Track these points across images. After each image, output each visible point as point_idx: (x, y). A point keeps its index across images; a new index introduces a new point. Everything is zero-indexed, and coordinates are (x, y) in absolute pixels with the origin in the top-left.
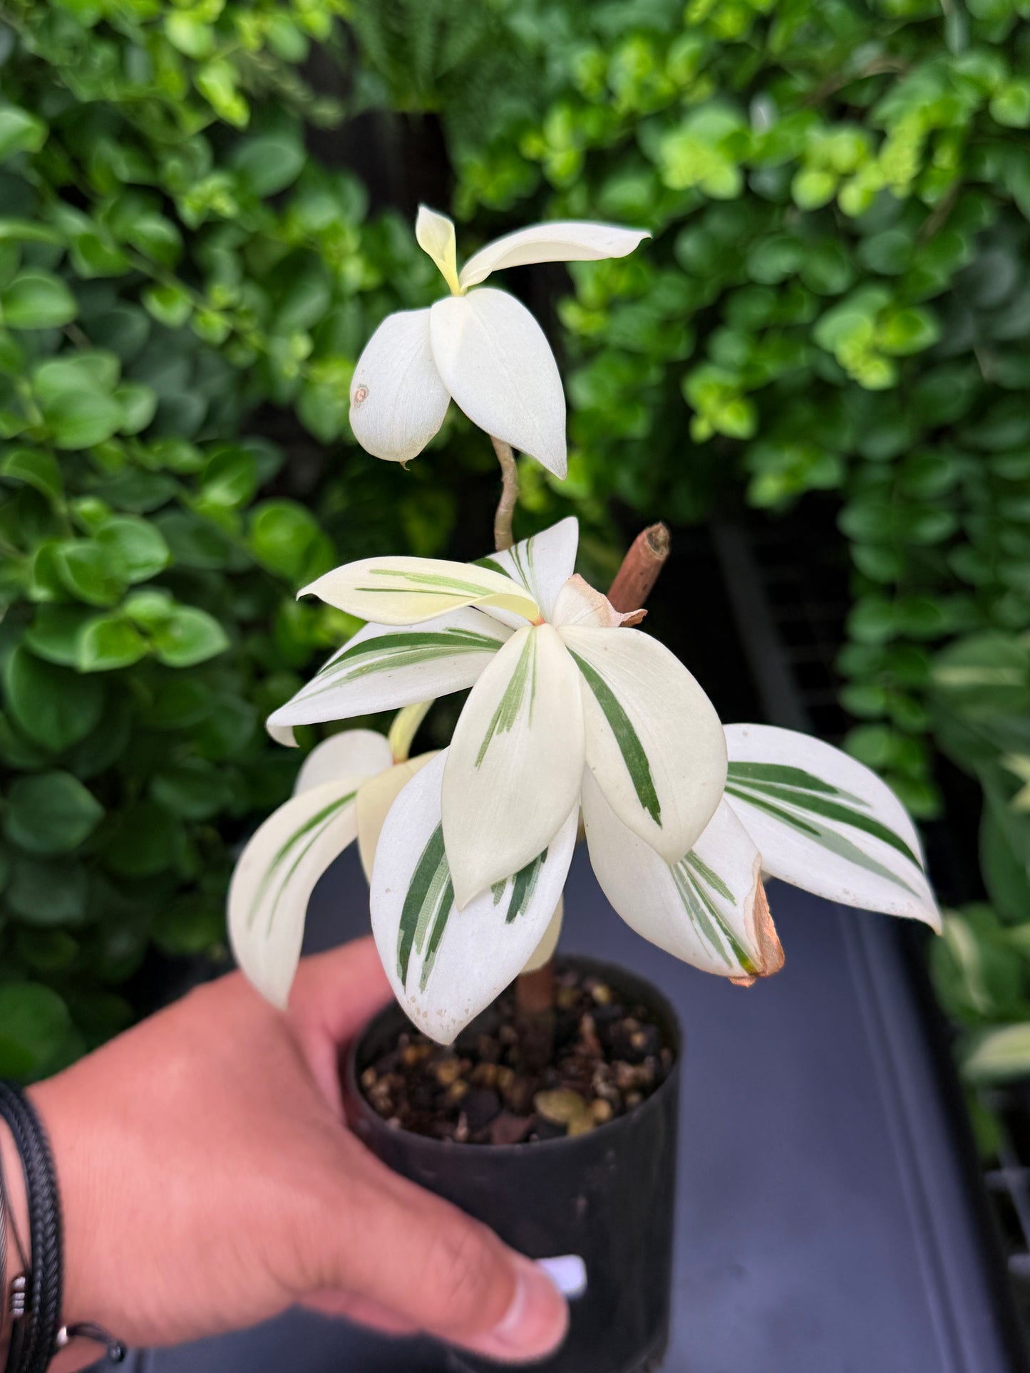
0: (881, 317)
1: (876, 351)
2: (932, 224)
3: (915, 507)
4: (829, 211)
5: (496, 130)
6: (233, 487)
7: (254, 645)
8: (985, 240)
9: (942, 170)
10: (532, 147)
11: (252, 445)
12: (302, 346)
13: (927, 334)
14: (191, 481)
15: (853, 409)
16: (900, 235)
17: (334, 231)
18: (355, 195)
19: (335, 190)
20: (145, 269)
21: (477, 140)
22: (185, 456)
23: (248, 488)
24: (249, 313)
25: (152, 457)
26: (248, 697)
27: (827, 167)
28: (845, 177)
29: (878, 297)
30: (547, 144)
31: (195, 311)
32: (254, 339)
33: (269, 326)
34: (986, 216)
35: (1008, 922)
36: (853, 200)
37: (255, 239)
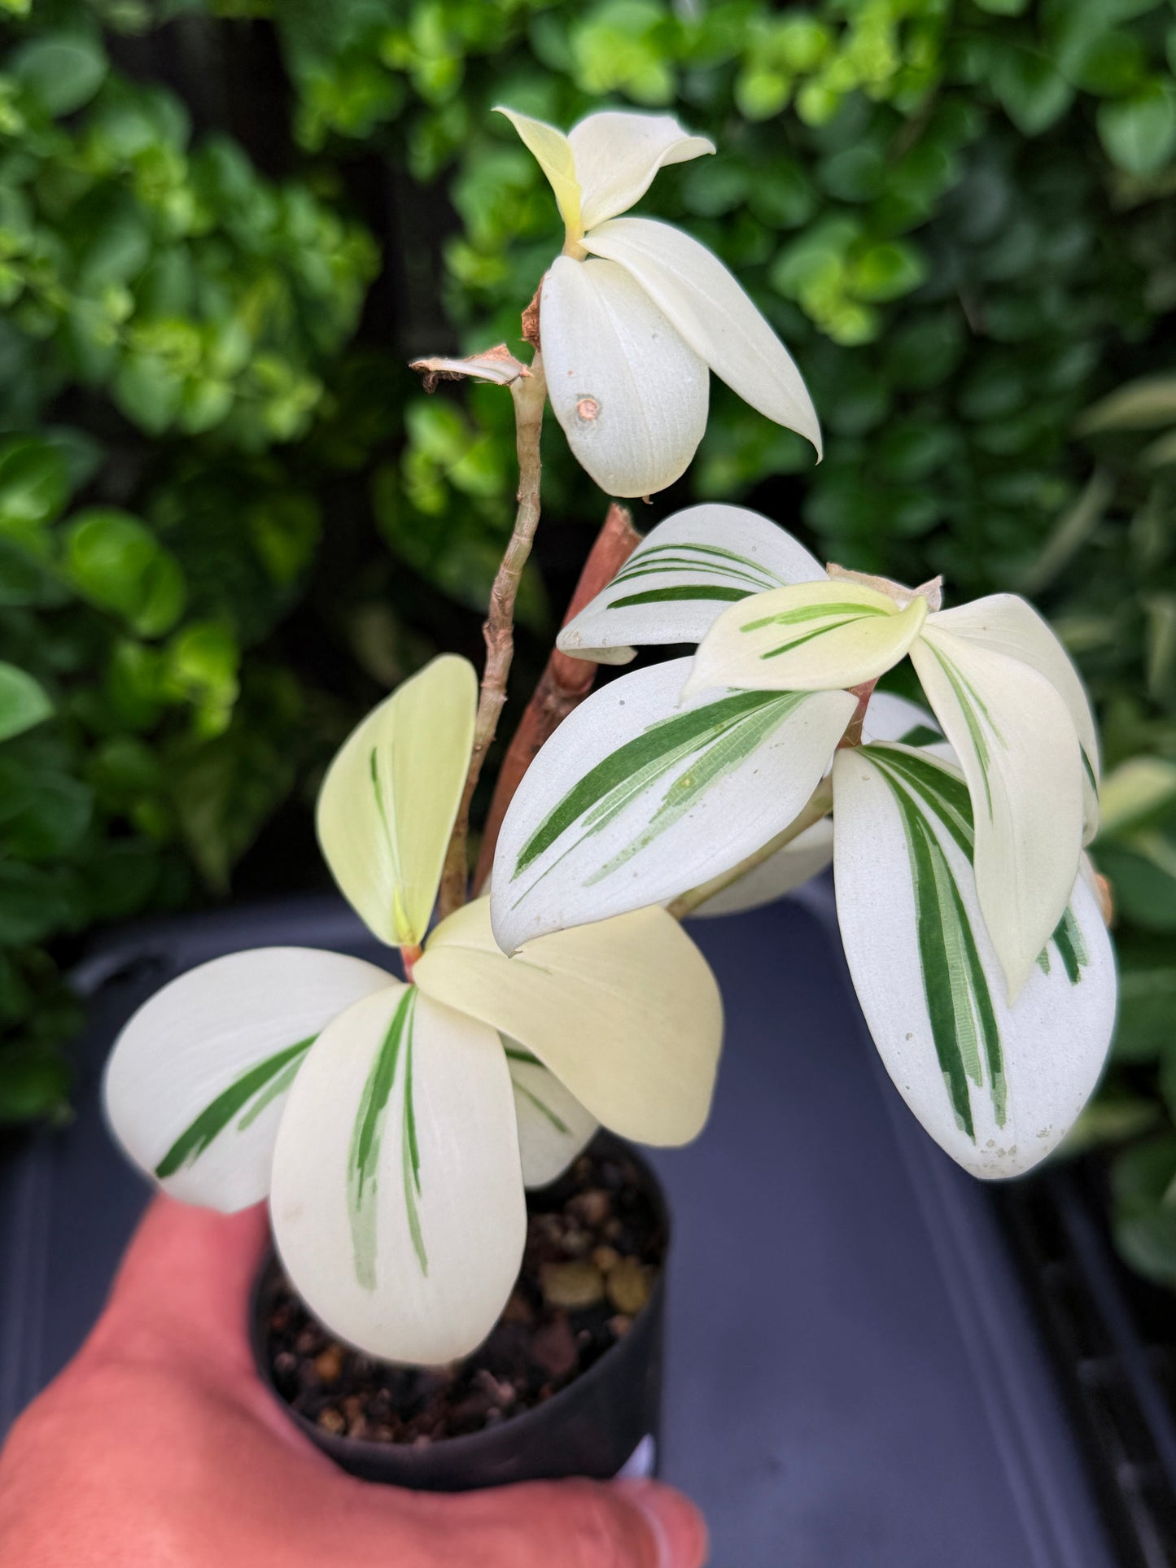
0: (852, 254)
1: (850, 297)
2: (907, 137)
3: (894, 492)
4: (788, 115)
5: (346, 37)
6: (39, 494)
7: (81, 704)
8: (971, 155)
9: (917, 70)
10: (396, 52)
11: (60, 439)
12: (119, 304)
13: (909, 273)
16: (868, 152)
17: (149, 157)
18: (173, 117)
19: (148, 110)
21: (323, 49)
23: (60, 495)
24: (45, 263)
26: (78, 775)
27: (779, 66)
28: (799, 79)
29: (845, 229)
30: (414, 48)
32: (55, 296)
33: (73, 280)
34: (971, 125)
36: (815, 104)
37: (48, 168)
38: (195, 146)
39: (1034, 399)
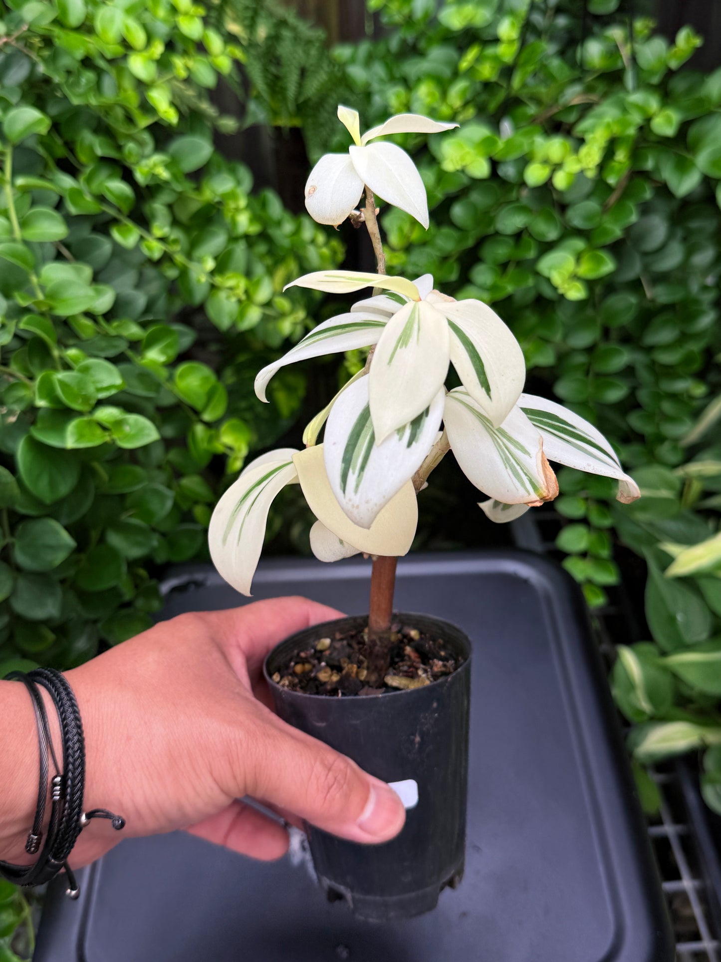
0: (579, 257)
1: (576, 277)
2: (613, 198)
3: (604, 379)
4: (547, 187)
6: (163, 352)
7: (174, 456)
8: (645, 209)
11: (177, 327)
12: (210, 264)
13: (608, 266)
14: (136, 346)
15: (562, 315)
16: (593, 205)
17: (232, 195)
18: (246, 176)
19: (233, 171)
20: (112, 212)
21: (325, 145)
22: (134, 331)
23: (173, 353)
24: (175, 241)
25: (112, 329)
26: (169, 486)
27: (546, 162)
28: (557, 167)
29: (579, 244)
31: (142, 238)
32: (179, 258)
33: (190, 253)
34: (648, 193)
35: (664, 654)
36: (561, 181)
37: (181, 197)
38: (255, 192)
39: (684, 338)
